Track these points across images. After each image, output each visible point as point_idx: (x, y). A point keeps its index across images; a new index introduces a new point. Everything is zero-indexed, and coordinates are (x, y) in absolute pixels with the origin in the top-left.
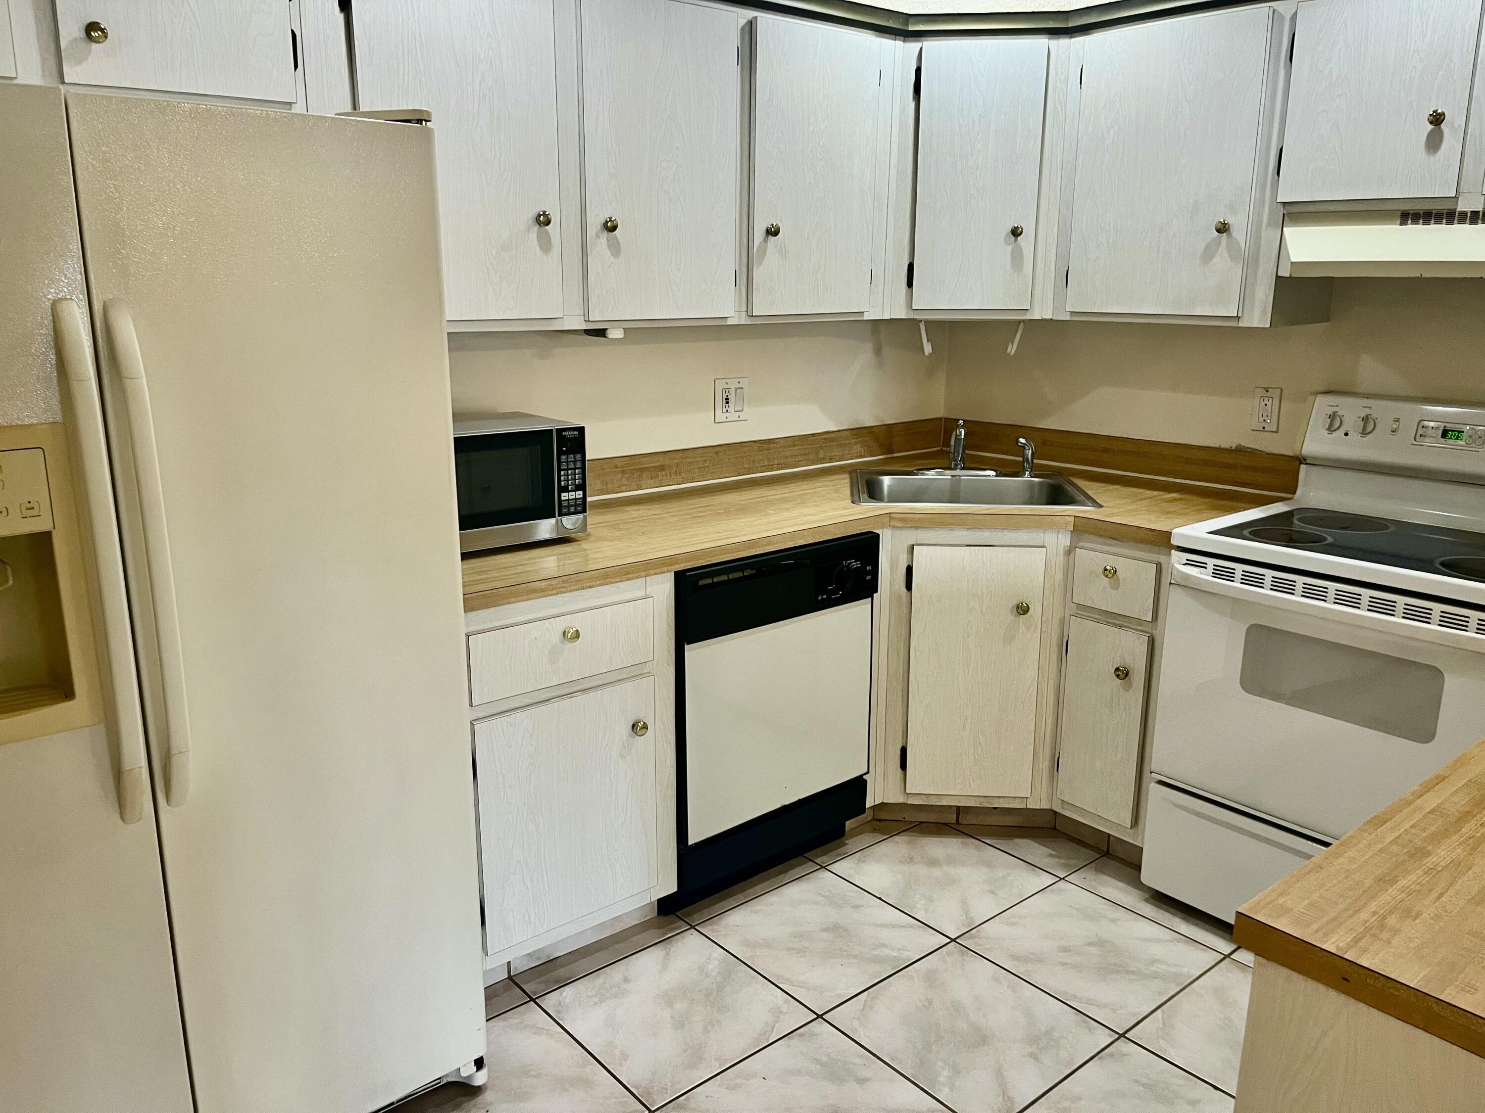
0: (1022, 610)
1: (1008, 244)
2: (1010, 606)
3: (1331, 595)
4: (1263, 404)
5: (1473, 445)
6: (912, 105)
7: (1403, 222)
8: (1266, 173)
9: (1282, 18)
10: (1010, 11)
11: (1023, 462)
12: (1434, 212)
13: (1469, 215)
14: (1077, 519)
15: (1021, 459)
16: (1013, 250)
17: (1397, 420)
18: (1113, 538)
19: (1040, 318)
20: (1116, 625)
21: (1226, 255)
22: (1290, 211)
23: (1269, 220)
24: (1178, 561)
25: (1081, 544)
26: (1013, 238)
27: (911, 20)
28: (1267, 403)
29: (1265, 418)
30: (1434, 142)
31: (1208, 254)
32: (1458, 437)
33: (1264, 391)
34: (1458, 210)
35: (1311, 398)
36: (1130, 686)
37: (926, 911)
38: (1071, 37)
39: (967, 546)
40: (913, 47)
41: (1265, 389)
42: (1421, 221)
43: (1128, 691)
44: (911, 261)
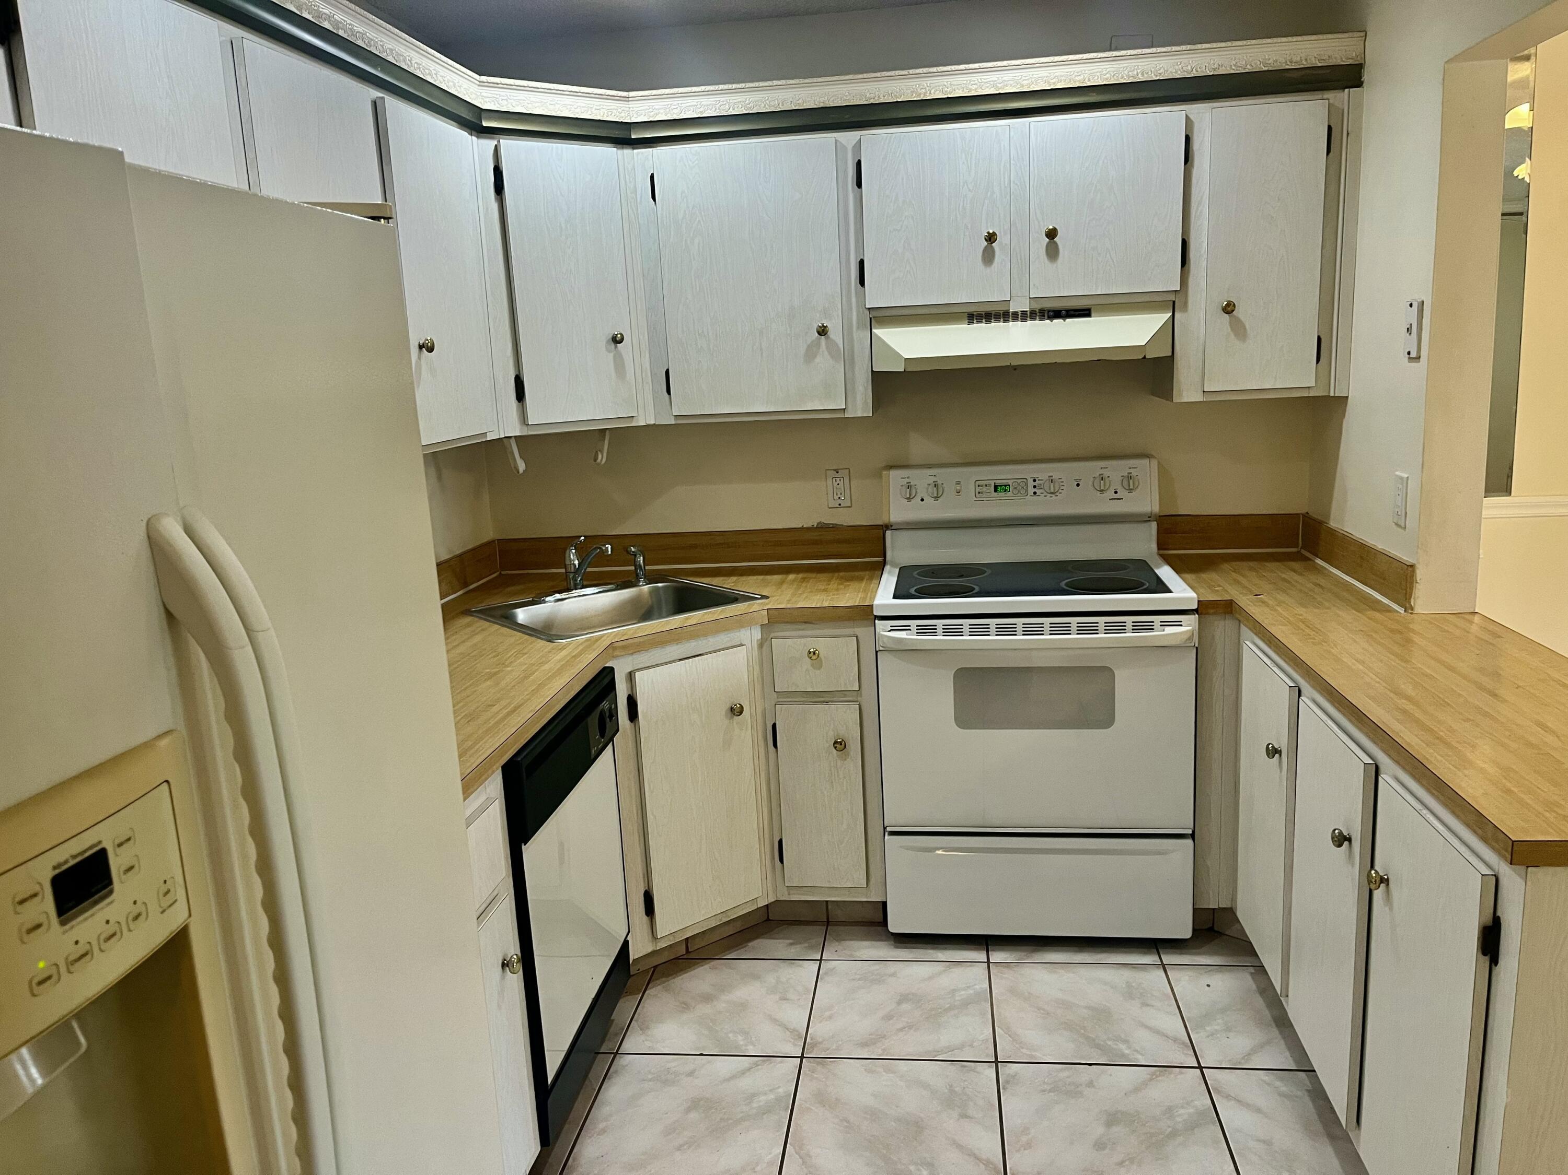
0: (736, 711)
1: (609, 351)
2: (724, 713)
3: (1020, 629)
4: (835, 484)
5: (1019, 495)
6: (495, 206)
7: (970, 322)
8: (849, 283)
9: (844, 148)
10: (579, 117)
11: (636, 569)
12: (993, 313)
13: (1020, 314)
14: (770, 611)
15: (633, 568)
16: (614, 356)
17: (958, 483)
18: (805, 622)
19: (645, 424)
20: (822, 702)
21: (826, 353)
22: (876, 316)
23: (858, 323)
24: (883, 629)
25: (772, 635)
26: (613, 345)
27: (483, 115)
28: (839, 482)
29: (839, 496)
30: (988, 256)
31: (811, 354)
32: (1006, 490)
33: (835, 472)
34: (1011, 310)
35: (884, 472)
36: (848, 754)
37: (753, 1044)
38: (634, 149)
39: (680, 660)
40: (489, 144)
41: (835, 470)
42: (984, 321)
43: (845, 760)
44: (517, 373)
